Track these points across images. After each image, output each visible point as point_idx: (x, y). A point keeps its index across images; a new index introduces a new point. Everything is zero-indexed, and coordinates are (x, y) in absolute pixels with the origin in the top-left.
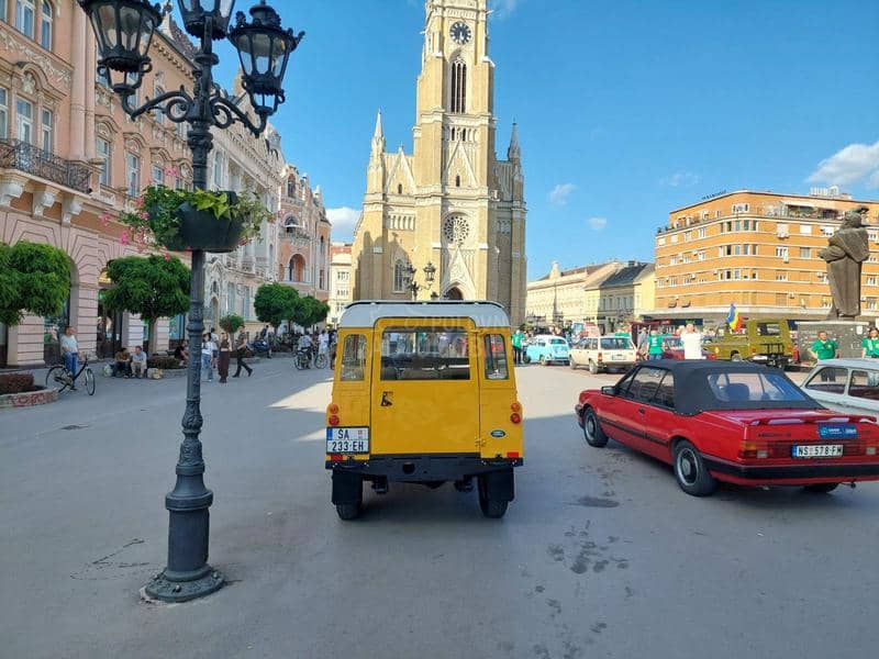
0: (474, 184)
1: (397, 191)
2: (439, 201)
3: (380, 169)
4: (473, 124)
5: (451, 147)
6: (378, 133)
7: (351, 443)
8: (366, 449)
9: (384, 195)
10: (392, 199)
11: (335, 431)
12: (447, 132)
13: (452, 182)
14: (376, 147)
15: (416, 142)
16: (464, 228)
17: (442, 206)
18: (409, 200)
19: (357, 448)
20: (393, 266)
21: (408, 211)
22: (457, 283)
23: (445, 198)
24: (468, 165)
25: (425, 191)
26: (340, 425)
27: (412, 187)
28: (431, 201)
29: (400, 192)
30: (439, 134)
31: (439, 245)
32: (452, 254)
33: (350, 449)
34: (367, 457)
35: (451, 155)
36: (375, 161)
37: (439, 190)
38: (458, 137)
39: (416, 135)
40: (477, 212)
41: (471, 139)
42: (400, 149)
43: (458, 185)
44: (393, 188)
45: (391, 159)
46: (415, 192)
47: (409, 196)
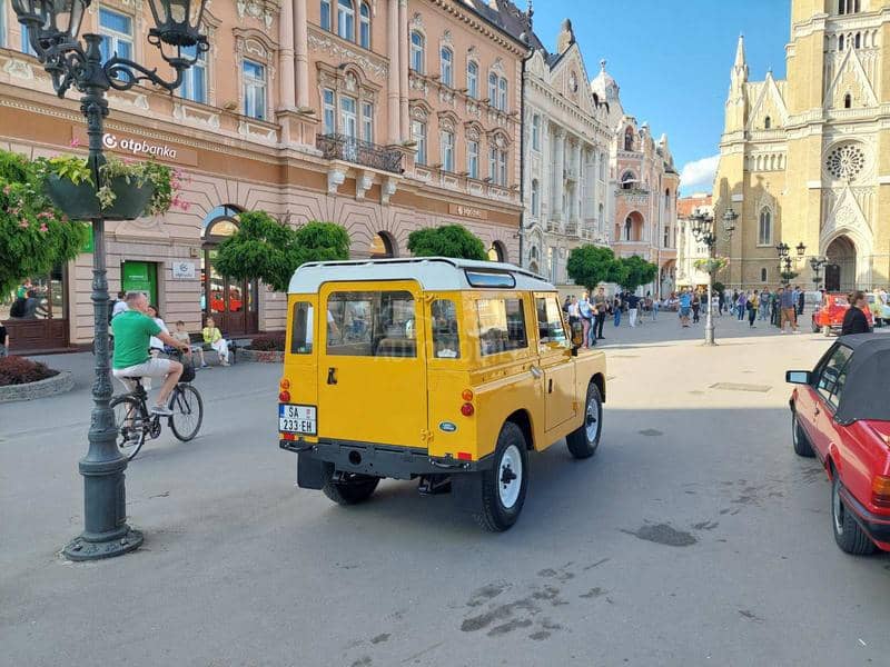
0: (872, 101)
1: (763, 126)
2: (818, 130)
3: (742, 103)
4: (872, 23)
5: (838, 59)
6: (739, 60)
9: (745, 133)
10: (756, 136)
12: (831, 41)
13: (839, 103)
14: (737, 78)
15: (789, 63)
16: (858, 159)
17: (823, 136)
18: (778, 134)
20: (758, 215)
21: (777, 148)
22: (846, 230)
23: (827, 126)
24: (863, 79)
25: (799, 121)
27: (782, 117)
28: (808, 131)
29: (767, 126)
30: (821, 47)
31: (818, 184)
32: (839, 194)
35: (837, 71)
36: (735, 93)
37: (818, 116)
38: (848, 45)
39: (791, 53)
40: (877, 137)
41: (869, 43)
42: (768, 74)
43: (848, 105)
44: (757, 121)
45: (755, 89)
46: (787, 123)
47: (779, 128)
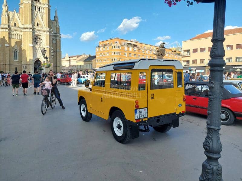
0: (43, 26)
2: (31, 30)
3: (7, 17)
4: (42, 6)
5: (36, 12)
6: (5, 3)
7: (142, 114)
8: (147, 116)
9: (8, 26)
10: (12, 28)
11: (138, 110)
12: (33, 8)
13: (36, 25)
14: (4, 8)
15: (20, 9)
16: (41, 40)
17: (32, 32)
18: (18, 29)
19: (144, 116)
20: (13, 51)
21: (19, 33)
22: (39, 58)
23: (34, 30)
24: (41, 20)
25: (26, 26)
26: (139, 108)
27: (20, 24)
28: (28, 30)
29: (15, 25)
30: (30, 7)
31: (32, 45)
32: (37, 48)
33: (142, 117)
34: (147, 119)
35: (35, 16)
36: (4, 13)
37: (31, 26)
38: (37, 10)
39: (21, 6)
40: (45, 35)
41: (42, 11)
42: (14, 10)
43: (38, 25)
44: (12, 24)
45: (11, 14)
46: (21, 26)
47: (19, 27)
